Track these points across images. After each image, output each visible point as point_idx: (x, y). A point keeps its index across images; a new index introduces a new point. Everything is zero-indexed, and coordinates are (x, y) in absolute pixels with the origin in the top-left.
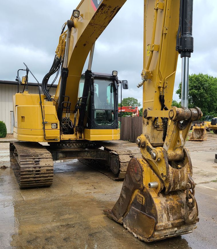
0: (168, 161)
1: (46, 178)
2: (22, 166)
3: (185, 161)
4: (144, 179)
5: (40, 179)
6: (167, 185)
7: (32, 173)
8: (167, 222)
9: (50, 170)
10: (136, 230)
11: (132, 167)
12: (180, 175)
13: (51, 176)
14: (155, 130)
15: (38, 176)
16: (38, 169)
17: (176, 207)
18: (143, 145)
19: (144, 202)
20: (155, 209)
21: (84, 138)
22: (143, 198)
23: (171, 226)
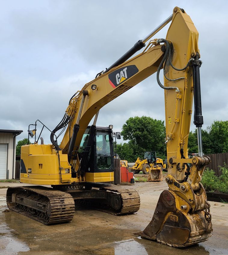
0: (194, 191)
1: (69, 215)
2: (52, 205)
3: (201, 191)
4: (176, 204)
5: (65, 215)
6: (194, 207)
7: (59, 211)
8: (196, 231)
9: (72, 207)
10: (171, 241)
11: (165, 197)
12: (200, 200)
13: (73, 213)
14: (178, 171)
15: (64, 213)
16: (63, 207)
17: (199, 222)
18: (172, 182)
19: (177, 220)
20: (188, 223)
21: (85, 181)
22: (176, 217)
23: (198, 234)
